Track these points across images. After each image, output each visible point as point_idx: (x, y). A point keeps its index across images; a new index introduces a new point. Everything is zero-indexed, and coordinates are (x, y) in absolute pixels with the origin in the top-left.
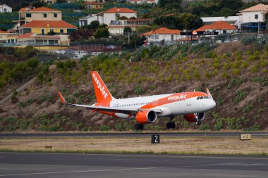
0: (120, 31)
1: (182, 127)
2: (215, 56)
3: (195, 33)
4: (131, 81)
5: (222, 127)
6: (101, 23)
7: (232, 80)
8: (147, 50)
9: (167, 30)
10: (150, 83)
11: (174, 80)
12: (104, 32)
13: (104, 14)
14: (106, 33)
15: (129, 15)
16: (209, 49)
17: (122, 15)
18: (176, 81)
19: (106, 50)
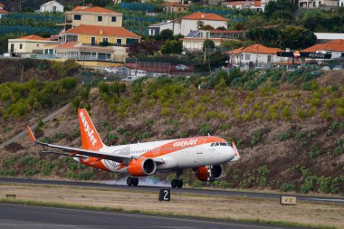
0: (198, 46)
1: (257, 185)
2: (316, 88)
3: (297, 54)
4: (196, 116)
5: (312, 190)
6: (176, 33)
7: (335, 123)
8: (225, 75)
9: (262, 48)
10: (222, 121)
11: (255, 118)
12: (176, 45)
13: (183, 21)
14: (178, 48)
15: (215, 24)
16: (309, 78)
17: (206, 23)
18: (258, 121)
19: (173, 71)
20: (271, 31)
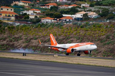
0: (33, 17)
1: (48, 52)
2: (63, 28)
3: (58, 20)
4: (33, 35)
5: (61, 53)
6: (28, 14)
7: (67, 37)
8: (40, 24)
9: (49, 18)
10: (39, 36)
11: (48, 35)
13: (29, 11)
14: (28, 17)
15: (38, 12)
16: (61, 26)
17: (35, 11)
18: (48, 36)
19: (27, 23)
20: (52, 14)
